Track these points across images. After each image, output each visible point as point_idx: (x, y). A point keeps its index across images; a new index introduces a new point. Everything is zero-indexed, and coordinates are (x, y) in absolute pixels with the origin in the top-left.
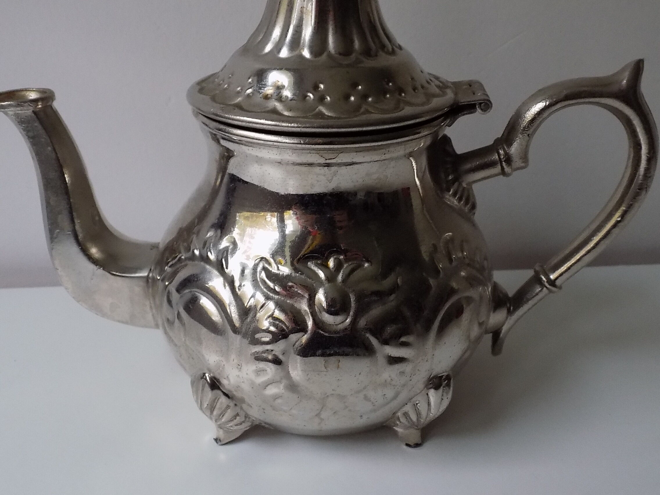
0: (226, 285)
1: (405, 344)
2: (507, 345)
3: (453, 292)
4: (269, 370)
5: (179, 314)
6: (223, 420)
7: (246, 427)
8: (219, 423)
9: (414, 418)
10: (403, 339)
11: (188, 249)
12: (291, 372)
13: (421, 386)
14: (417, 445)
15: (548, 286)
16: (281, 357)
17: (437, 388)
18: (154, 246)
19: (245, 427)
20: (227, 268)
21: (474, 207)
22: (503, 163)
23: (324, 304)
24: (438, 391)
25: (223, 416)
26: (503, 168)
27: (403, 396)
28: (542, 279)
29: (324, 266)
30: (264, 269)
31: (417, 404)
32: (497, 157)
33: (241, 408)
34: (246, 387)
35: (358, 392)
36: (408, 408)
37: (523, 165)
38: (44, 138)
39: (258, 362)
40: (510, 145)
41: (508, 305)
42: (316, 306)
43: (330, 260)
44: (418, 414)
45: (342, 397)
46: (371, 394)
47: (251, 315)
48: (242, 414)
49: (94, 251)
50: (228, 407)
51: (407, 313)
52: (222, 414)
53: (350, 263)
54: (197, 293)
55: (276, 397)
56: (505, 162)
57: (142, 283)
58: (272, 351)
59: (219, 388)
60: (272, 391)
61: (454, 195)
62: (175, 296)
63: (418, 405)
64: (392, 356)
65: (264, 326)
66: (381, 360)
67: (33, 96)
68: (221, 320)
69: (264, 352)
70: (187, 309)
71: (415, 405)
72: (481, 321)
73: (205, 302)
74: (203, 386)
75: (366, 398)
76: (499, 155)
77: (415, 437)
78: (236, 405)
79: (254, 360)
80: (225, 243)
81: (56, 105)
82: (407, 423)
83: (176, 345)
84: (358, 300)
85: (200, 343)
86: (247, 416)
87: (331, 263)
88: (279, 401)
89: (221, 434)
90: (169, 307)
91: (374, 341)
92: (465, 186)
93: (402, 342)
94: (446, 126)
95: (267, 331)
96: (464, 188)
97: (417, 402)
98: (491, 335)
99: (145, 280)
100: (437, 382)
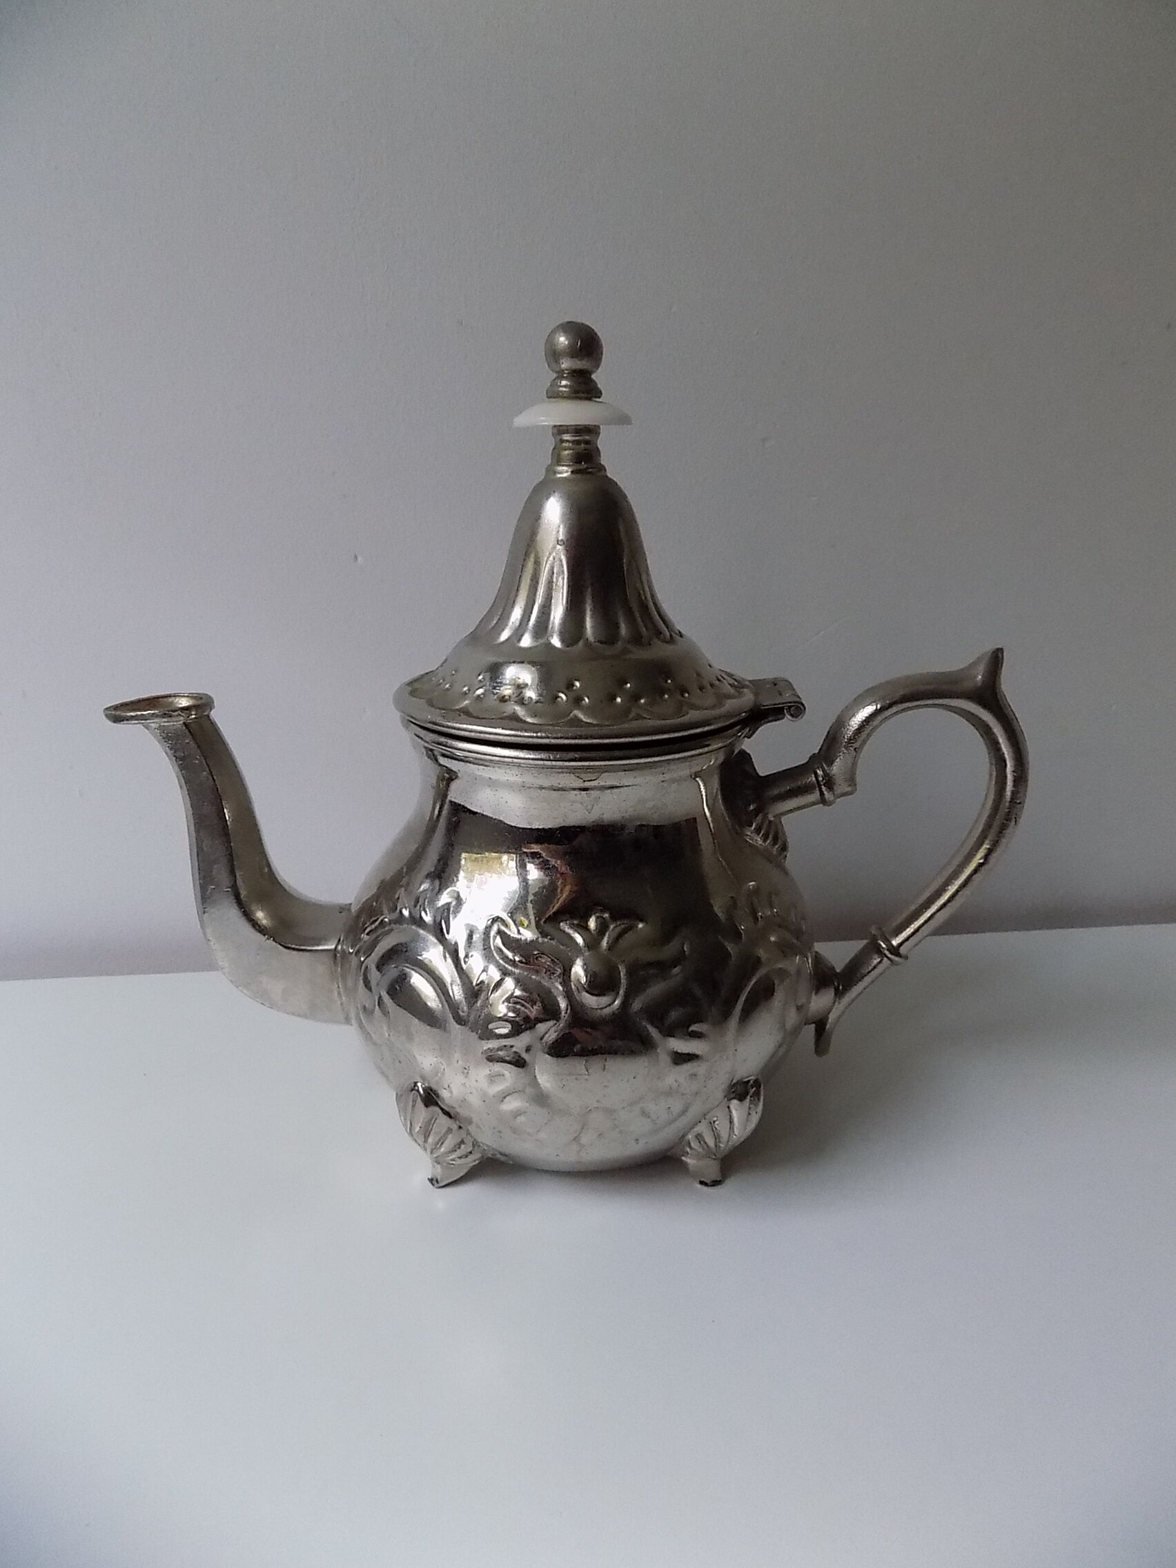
0: (447, 955)
1: (698, 1036)
2: (837, 1040)
3: (758, 963)
4: (506, 1073)
5: (380, 998)
6: (442, 1150)
7: (475, 1161)
8: (435, 1156)
9: (711, 1142)
10: (693, 1028)
11: (394, 909)
12: (538, 1077)
13: (719, 1095)
14: (715, 1183)
15: (889, 956)
16: (524, 1055)
17: (741, 1098)
18: (344, 909)
19: (471, 1161)
20: (448, 933)
21: (784, 848)
22: (823, 787)
23: (583, 980)
24: (743, 1102)
25: (442, 1143)
26: (822, 794)
27: (695, 1110)
28: (880, 945)
29: (583, 928)
30: (499, 932)
31: (714, 1122)
32: (814, 779)
33: (468, 1133)
34: (475, 1100)
35: (632, 1104)
36: (702, 1128)
37: (849, 789)
38: (198, 759)
39: (491, 1064)
40: (831, 763)
41: (836, 984)
42: (572, 984)
43: (591, 919)
44: (717, 1137)
45: (609, 1112)
46: (651, 1107)
47: (483, 996)
48: (469, 1141)
49: (260, 915)
50: (450, 1130)
51: (698, 991)
52: (441, 1142)
53: (618, 923)
54: (405, 968)
55: (517, 1114)
56: (825, 786)
57: (327, 959)
58: (512, 1046)
59: (437, 1104)
60: (512, 1104)
61: (758, 831)
62: (374, 975)
63: (717, 1123)
64: (679, 1051)
65: (501, 1013)
66: (665, 1059)
67: (184, 703)
68: (440, 1005)
69: (500, 1049)
70: (392, 992)
71: (712, 1123)
72: (799, 1004)
73: (418, 981)
74: (414, 1101)
75: (644, 1113)
76: (816, 774)
77: (712, 1170)
78: (460, 1127)
79: (485, 1061)
80: (445, 898)
81: (214, 715)
82: (700, 1150)
83: (375, 1044)
84: (630, 974)
85: (410, 1037)
86: (475, 1144)
87: (592, 923)
88: (522, 1119)
89: (439, 1171)
90: (368, 992)
91: (653, 1032)
92: (772, 819)
93: (692, 1031)
94: (744, 737)
95: (504, 1019)
96: (770, 822)
97: (715, 1119)
98: (814, 1025)
99: (331, 954)
100: (740, 1090)
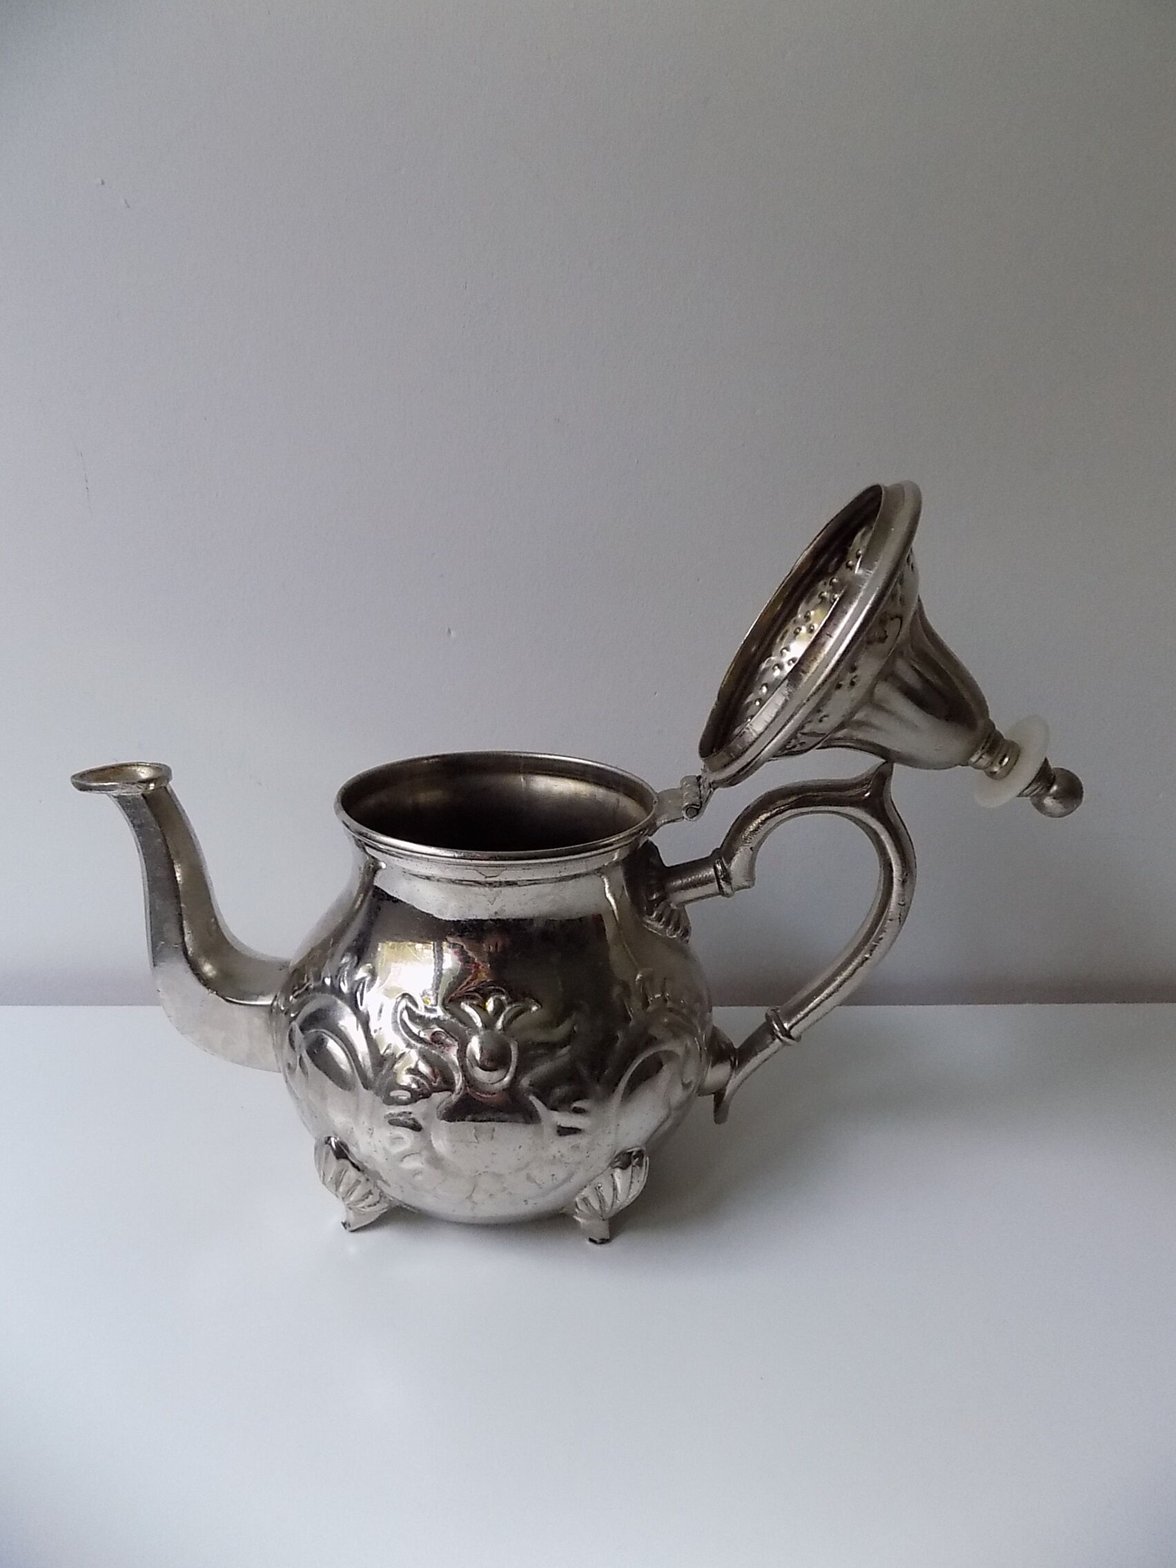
0: (360, 1026)
1: (578, 1111)
2: (734, 1108)
3: (651, 1041)
4: (405, 1137)
5: (301, 1058)
6: (352, 1199)
7: (383, 1209)
8: (347, 1203)
9: (596, 1206)
10: (576, 1104)
11: (318, 977)
12: (433, 1142)
13: (603, 1164)
14: (604, 1241)
15: (781, 1037)
16: (422, 1122)
17: (624, 1167)
18: (283, 965)
19: (381, 1209)
20: (361, 1005)
21: (686, 932)
22: (721, 881)
23: (478, 1057)
24: (625, 1171)
25: (351, 1193)
26: (720, 887)
27: (576, 1180)
28: (774, 1027)
29: (481, 1008)
30: (407, 1008)
31: (599, 1187)
32: (713, 873)
33: (375, 1185)
34: (379, 1158)
35: (519, 1169)
36: (585, 1193)
37: (746, 884)
38: (154, 828)
39: (392, 1127)
40: (729, 860)
41: (733, 1059)
42: (467, 1060)
43: (489, 1001)
44: (601, 1201)
45: (498, 1176)
46: (535, 1173)
47: (387, 1066)
48: (376, 1192)
49: (208, 969)
50: (358, 1182)
51: (584, 1072)
52: (350, 1192)
53: (514, 1006)
54: (324, 1035)
55: (416, 1173)
56: (723, 880)
57: (264, 1014)
58: (410, 1113)
59: (347, 1158)
60: (412, 1164)
61: (659, 919)
62: (298, 1034)
63: (601, 1188)
64: (563, 1125)
65: (403, 1081)
66: (548, 1131)
67: (144, 774)
68: (350, 1070)
69: (400, 1115)
70: (311, 1053)
71: (597, 1189)
72: (687, 1082)
73: (333, 1046)
74: (327, 1154)
75: (529, 1178)
76: (715, 868)
77: (602, 1230)
78: (368, 1180)
79: (388, 1124)
80: (361, 973)
81: (173, 785)
82: (587, 1212)
83: (297, 1098)
84: (522, 1051)
85: (323, 1097)
86: (382, 1195)
87: (490, 1006)
88: (419, 1178)
89: (351, 1217)
90: (291, 1050)
91: (538, 1104)
92: (675, 908)
93: (575, 1107)
94: (645, 835)
95: (407, 1088)
96: (673, 911)
97: (600, 1185)
98: (713, 1096)
99: (268, 1009)
100: (625, 1160)
